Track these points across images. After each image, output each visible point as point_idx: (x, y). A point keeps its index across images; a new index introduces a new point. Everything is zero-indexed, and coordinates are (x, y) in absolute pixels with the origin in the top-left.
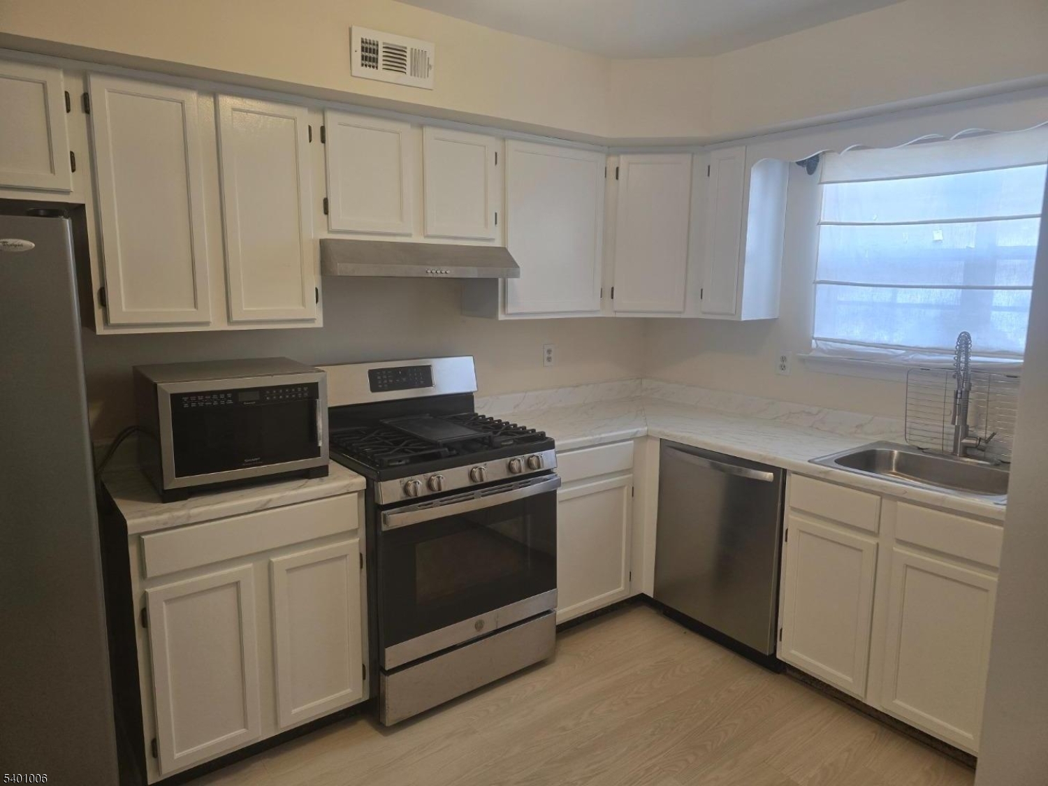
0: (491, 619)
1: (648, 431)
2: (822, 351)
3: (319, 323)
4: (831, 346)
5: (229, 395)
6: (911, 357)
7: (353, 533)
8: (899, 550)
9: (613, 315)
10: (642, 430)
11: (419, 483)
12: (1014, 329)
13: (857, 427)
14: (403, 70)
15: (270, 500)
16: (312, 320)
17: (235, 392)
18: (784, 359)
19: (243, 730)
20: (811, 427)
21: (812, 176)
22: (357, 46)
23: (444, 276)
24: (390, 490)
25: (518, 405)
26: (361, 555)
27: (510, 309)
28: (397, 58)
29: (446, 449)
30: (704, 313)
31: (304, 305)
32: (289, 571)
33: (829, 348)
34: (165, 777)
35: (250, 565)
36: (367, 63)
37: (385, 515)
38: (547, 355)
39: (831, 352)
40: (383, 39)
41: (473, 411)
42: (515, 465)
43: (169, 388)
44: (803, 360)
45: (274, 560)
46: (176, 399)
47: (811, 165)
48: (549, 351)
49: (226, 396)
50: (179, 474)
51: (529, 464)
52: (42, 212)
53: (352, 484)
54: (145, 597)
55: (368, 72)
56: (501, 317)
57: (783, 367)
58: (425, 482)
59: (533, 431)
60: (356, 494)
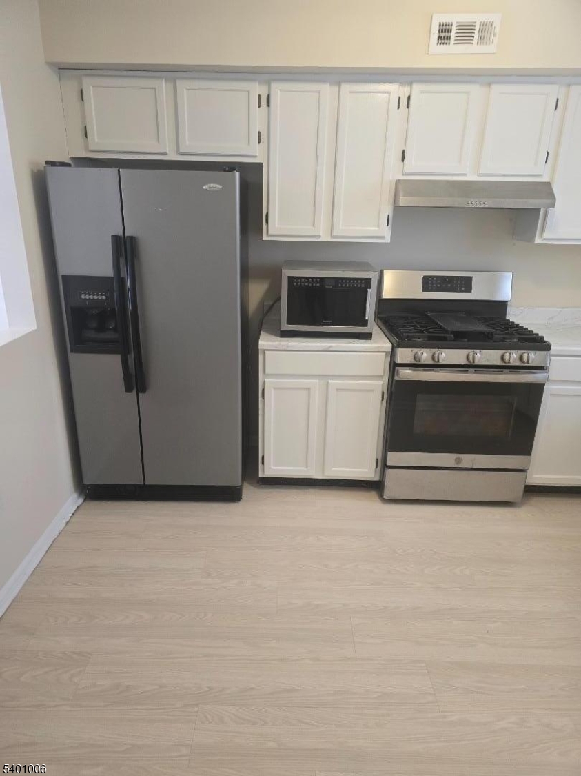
0: (468, 459)
3: (388, 240)
5: (318, 280)
7: (380, 377)
11: (425, 355)
14: (472, 42)
15: (330, 347)
16: (383, 237)
17: (322, 280)
19: (305, 468)
22: (435, 29)
23: (483, 206)
24: (405, 355)
25: (552, 318)
26: (383, 393)
27: (547, 235)
28: (466, 32)
29: (452, 335)
31: (378, 227)
32: (337, 390)
34: (266, 476)
35: (317, 381)
36: (443, 41)
37: (398, 370)
40: (454, 19)
42: (507, 357)
43: (287, 273)
45: (330, 381)
46: (291, 279)
49: (316, 281)
50: (289, 322)
51: (521, 358)
52: (227, 169)
53: (383, 347)
54: (264, 383)
55: (443, 48)
56: (538, 241)
58: (431, 354)
59: (537, 334)
60: (384, 354)
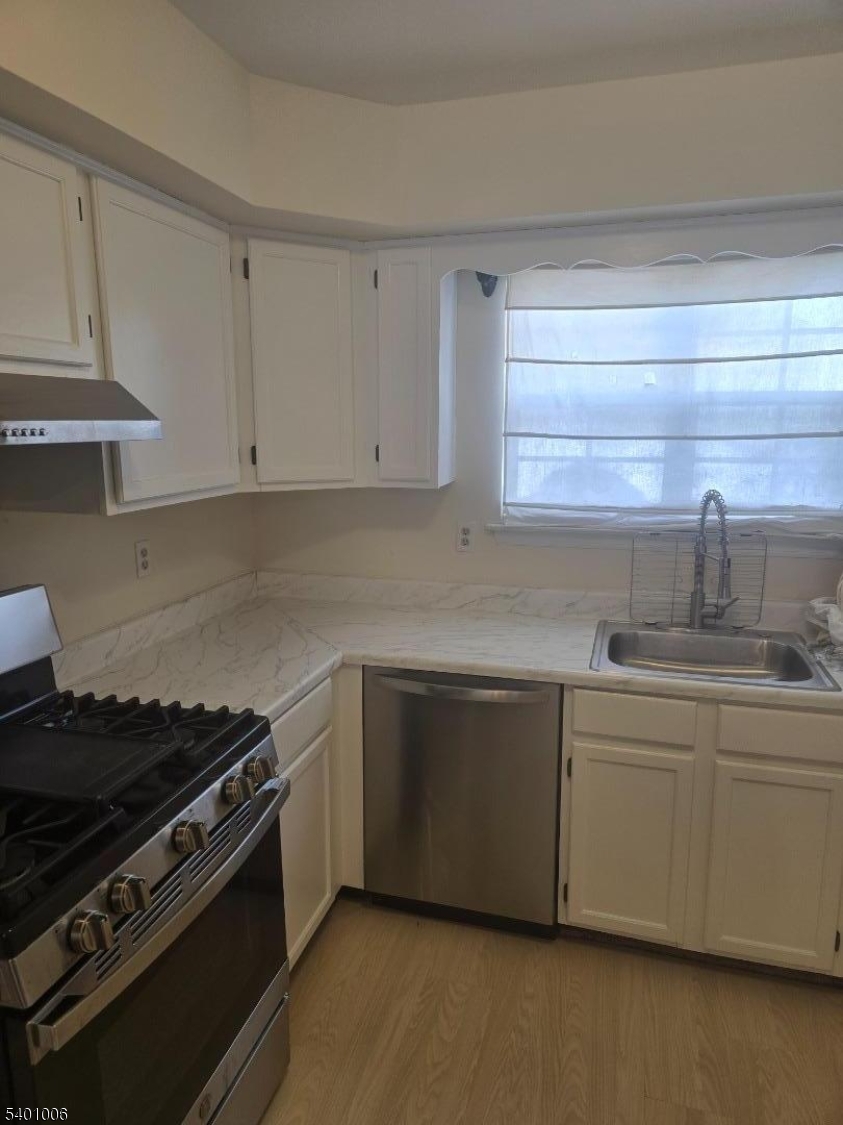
1: (343, 658)
2: (516, 518)
4: (527, 512)
6: (625, 519)
8: (722, 762)
9: (257, 489)
10: (335, 658)
12: (735, 482)
13: (568, 606)
18: (466, 532)
20: (510, 611)
21: (490, 298)
27: (128, 494)
30: (384, 480)
33: (526, 514)
38: (140, 560)
39: (528, 519)
41: (55, 688)
44: (492, 532)
47: (488, 283)
48: (144, 553)
56: (112, 510)
57: (465, 542)
